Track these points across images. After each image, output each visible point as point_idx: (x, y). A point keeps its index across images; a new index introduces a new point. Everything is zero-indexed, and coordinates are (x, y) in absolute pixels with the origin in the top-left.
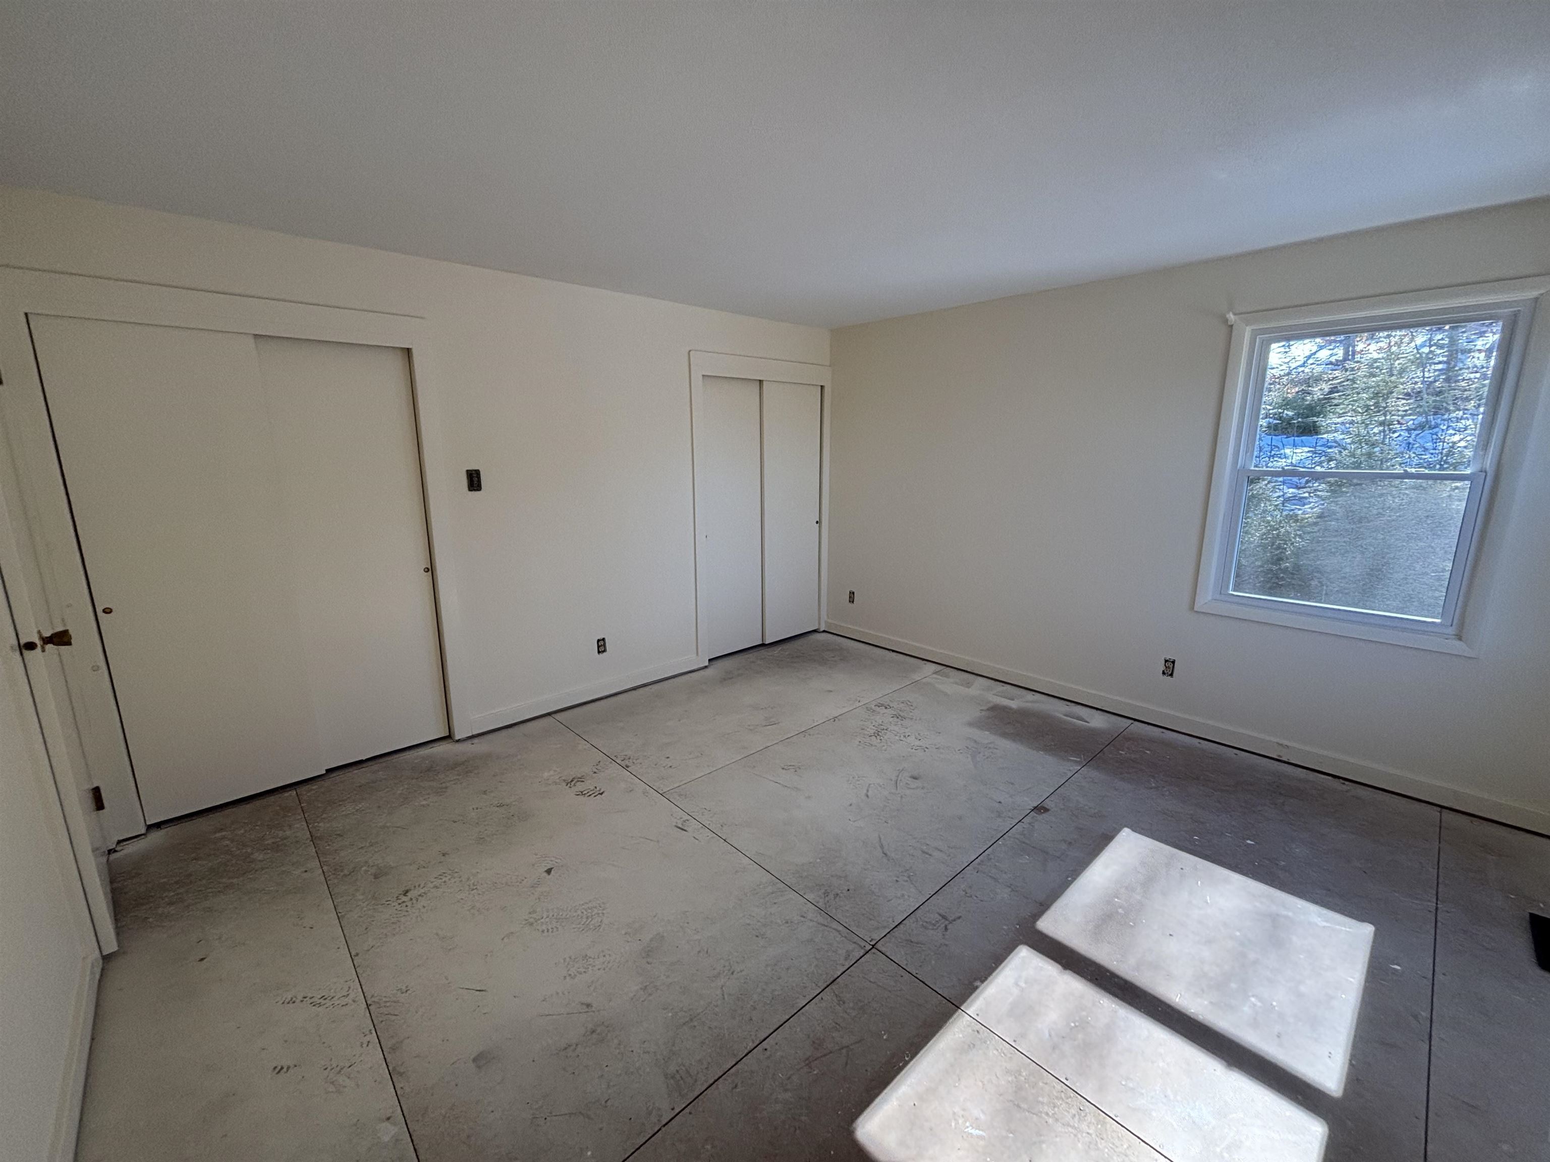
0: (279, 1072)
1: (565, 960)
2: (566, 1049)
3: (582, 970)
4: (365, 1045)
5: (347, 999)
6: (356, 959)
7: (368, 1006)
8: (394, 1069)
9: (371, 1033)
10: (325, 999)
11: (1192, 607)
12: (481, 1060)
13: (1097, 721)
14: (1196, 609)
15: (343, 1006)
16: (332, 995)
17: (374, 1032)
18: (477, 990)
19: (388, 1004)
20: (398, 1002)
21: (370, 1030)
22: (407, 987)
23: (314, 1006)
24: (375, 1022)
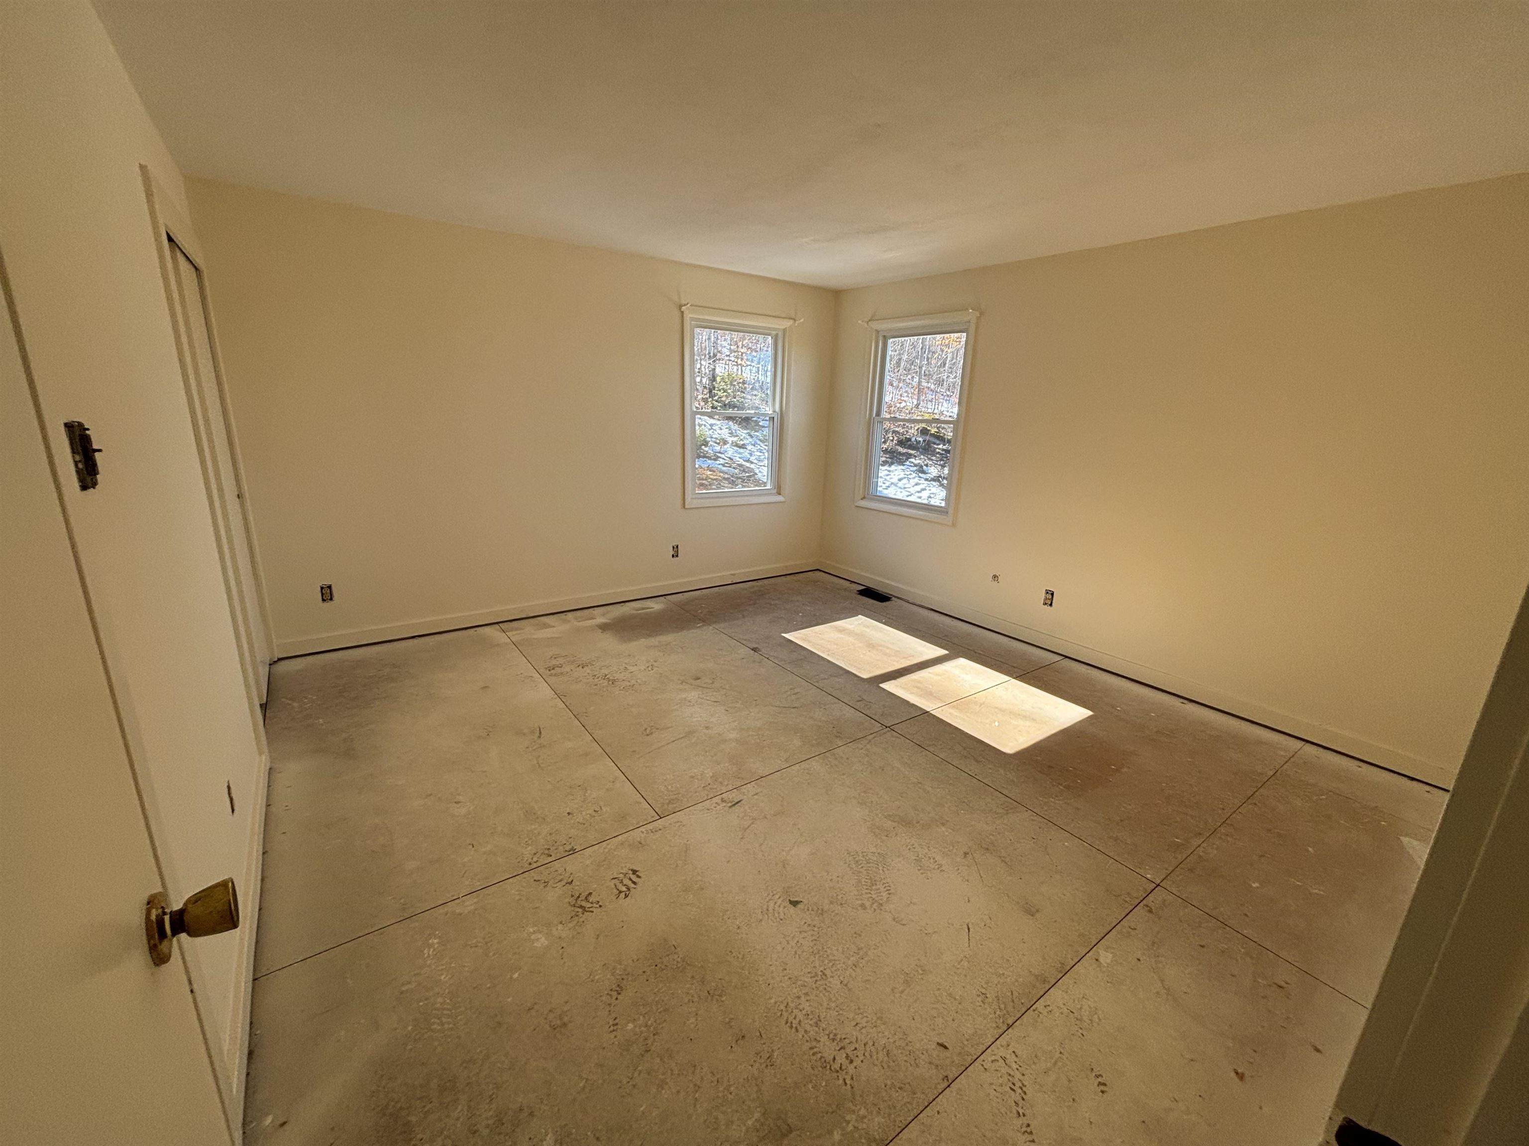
0: (1105, 1084)
1: (922, 874)
2: (1006, 863)
3: (932, 860)
4: (1050, 1009)
5: (1008, 1057)
6: (951, 1077)
7: (1009, 1027)
8: (1061, 972)
9: (1036, 1008)
10: (1014, 1084)
11: (684, 506)
12: (1031, 911)
13: (656, 606)
14: (686, 507)
15: (1017, 1056)
16: (1006, 1077)
17: (1034, 1007)
18: (969, 931)
19: (1002, 1006)
20: (997, 997)
21: (1034, 1010)
22: (979, 996)
23: (1025, 1093)
24: (1024, 1010)
